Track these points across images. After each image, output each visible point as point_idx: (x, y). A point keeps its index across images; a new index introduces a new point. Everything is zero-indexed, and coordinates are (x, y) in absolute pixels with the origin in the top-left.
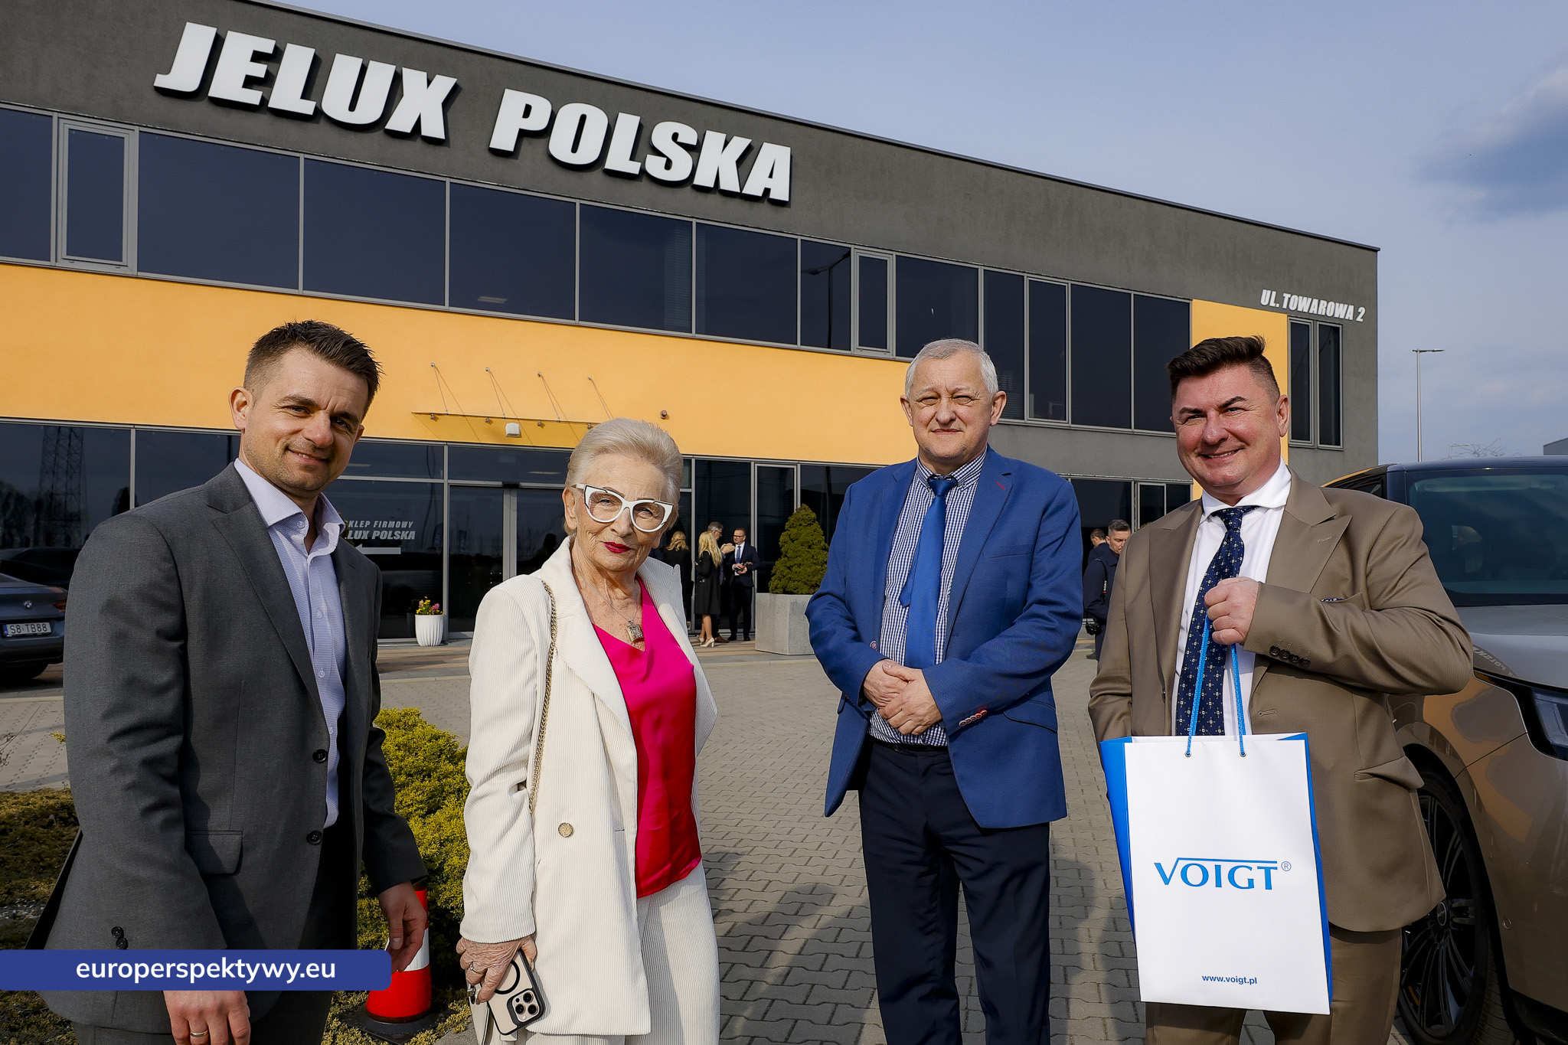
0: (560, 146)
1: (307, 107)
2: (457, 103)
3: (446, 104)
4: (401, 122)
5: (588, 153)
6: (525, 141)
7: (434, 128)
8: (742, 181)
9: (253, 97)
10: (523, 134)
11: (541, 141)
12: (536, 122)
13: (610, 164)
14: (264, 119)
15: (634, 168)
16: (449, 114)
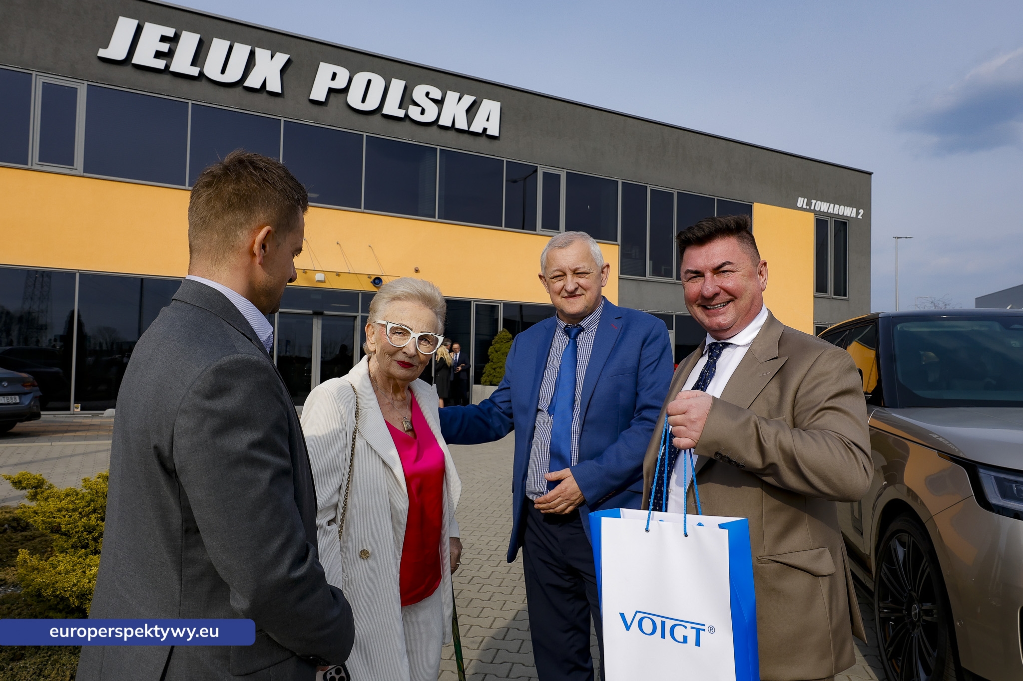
0: (354, 99)
2: (290, 70)
4: (253, 81)
6: (332, 95)
8: (469, 124)
11: (342, 96)
14: (167, 78)
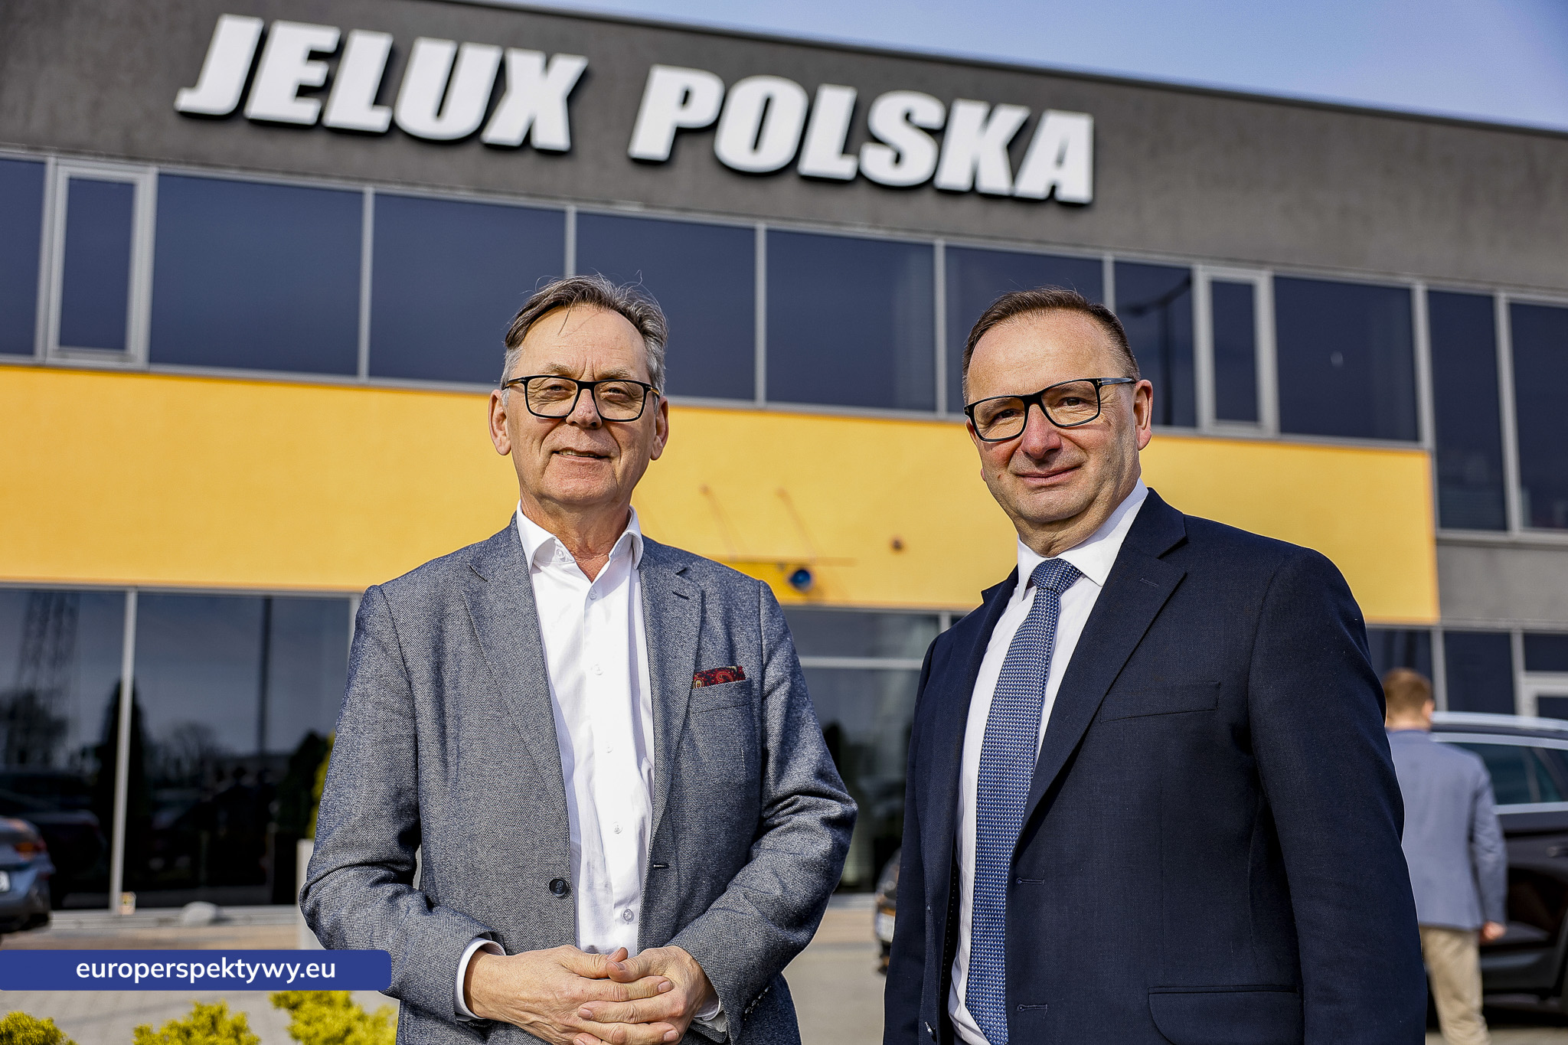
0: (733, 147)
1: (378, 120)
2: (587, 95)
3: (572, 98)
4: (505, 129)
5: (775, 153)
6: (685, 141)
7: (553, 134)
9: (305, 111)
10: (681, 132)
11: (702, 141)
12: (699, 114)
13: (810, 165)
14: (319, 140)
15: (845, 168)
16: (578, 109)
